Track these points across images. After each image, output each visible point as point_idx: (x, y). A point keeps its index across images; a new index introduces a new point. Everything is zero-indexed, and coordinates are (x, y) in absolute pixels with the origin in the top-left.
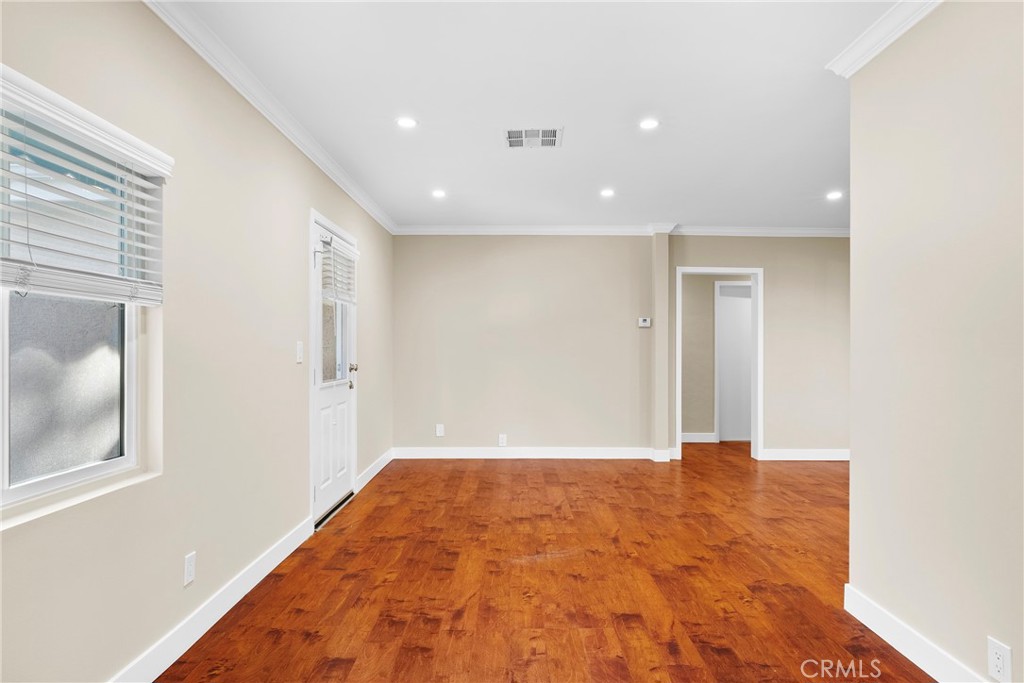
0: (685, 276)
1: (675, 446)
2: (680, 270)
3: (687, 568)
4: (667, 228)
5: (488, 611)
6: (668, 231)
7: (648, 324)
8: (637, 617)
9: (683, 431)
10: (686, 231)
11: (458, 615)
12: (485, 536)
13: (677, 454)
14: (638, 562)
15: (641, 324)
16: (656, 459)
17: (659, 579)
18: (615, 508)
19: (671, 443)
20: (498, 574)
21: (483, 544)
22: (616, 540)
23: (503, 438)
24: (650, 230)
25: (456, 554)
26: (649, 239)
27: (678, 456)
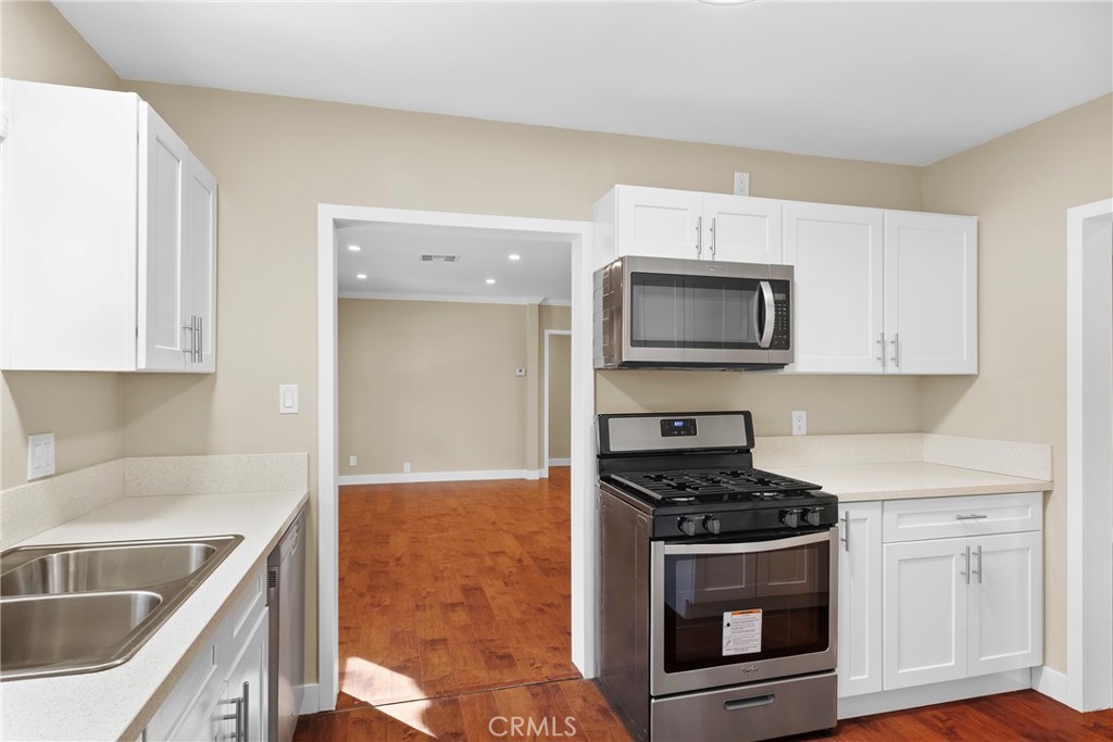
0: (551, 336)
1: (543, 467)
2: (547, 332)
3: (536, 533)
4: (538, 300)
5: (415, 557)
6: (538, 303)
7: (523, 373)
8: (503, 552)
9: (550, 457)
10: (552, 302)
11: (399, 559)
12: (405, 527)
13: (545, 474)
14: (507, 531)
15: (518, 373)
16: (529, 478)
17: (517, 537)
18: (494, 508)
19: (540, 465)
20: (418, 542)
21: (405, 531)
22: (494, 523)
23: (407, 466)
24: (524, 301)
25: (388, 536)
26: (524, 306)
27: (547, 476)
